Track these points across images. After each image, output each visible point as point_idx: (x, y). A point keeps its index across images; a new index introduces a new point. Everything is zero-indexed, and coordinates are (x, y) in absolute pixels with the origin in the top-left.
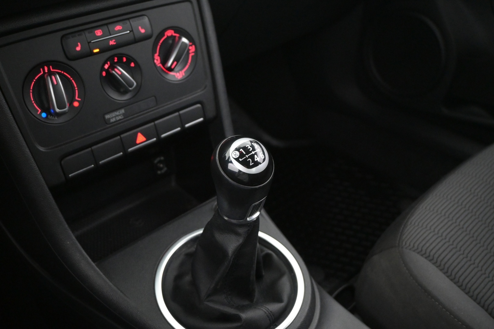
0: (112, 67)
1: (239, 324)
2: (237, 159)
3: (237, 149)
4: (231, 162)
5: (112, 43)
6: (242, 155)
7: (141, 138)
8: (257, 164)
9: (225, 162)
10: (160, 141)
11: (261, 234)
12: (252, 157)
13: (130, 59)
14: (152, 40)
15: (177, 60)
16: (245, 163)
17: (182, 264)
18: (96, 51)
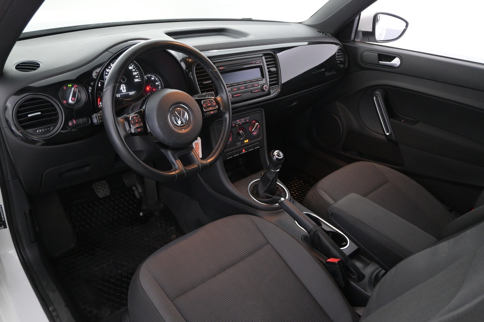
0: (240, 130)
1: (272, 199)
2: (276, 155)
3: (276, 153)
4: (275, 156)
5: (241, 124)
6: (277, 154)
7: (244, 151)
8: (280, 156)
9: (274, 156)
10: (248, 152)
11: (277, 183)
12: (280, 154)
13: (244, 128)
14: (250, 123)
15: (255, 129)
16: (278, 156)
17: (253, 187)
18: (237, 126)
